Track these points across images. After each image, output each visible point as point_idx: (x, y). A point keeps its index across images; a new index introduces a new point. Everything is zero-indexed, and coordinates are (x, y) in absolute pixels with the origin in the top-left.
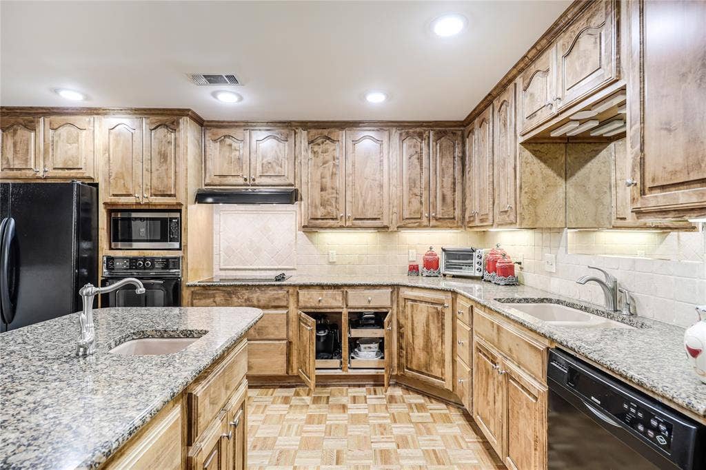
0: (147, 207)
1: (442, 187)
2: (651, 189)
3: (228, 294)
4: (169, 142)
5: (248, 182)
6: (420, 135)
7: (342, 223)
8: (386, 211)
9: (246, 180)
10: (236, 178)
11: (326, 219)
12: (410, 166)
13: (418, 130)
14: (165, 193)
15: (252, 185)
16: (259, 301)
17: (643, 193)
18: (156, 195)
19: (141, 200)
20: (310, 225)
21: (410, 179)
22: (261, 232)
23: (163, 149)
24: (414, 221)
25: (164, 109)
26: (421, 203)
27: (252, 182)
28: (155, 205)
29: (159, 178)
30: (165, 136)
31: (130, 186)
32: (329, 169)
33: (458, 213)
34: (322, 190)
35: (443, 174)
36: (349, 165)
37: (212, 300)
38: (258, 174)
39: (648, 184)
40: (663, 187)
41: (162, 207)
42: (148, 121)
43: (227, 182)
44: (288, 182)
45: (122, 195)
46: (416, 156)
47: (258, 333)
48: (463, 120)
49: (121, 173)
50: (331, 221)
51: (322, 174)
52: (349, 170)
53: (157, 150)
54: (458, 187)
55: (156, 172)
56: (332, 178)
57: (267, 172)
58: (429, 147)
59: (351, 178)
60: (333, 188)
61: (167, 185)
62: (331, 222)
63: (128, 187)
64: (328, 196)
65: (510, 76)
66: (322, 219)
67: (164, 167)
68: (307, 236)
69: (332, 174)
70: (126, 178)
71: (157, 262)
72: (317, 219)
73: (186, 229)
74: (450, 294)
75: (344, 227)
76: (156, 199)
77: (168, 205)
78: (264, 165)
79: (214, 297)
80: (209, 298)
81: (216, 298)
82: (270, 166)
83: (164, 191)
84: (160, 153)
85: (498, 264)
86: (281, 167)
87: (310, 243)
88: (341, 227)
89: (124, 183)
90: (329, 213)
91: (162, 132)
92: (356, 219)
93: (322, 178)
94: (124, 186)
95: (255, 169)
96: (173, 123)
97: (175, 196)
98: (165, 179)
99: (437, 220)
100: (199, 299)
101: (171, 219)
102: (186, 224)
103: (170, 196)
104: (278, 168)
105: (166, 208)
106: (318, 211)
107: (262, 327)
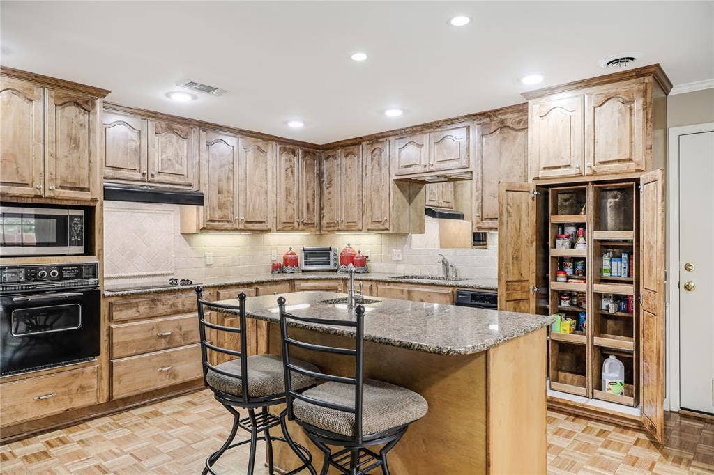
0: (49, 202)
1: (307, 197)
2: (486, 219)
3: (152, 301)
4: (81, 125)
5: (146, 178)
6: (293, 152)
7: (236, 226)
8: (270, 216)
9: (144, 174)
10: (131, 173)
11: (222, 221)
12: (287, 177)
13: (291, 147)
14: (77, 186)
15: (149, 182)
16: (184, 305)
17: (482, 220)
18: (62, 187)
19: (42, 192)
20: (209, 227)
21: (286, 188)
22: (136, 233)
23: (74, 132)
24: (289, 225)
25: (77, 84)
26: (294, 210)
27: (150, 178)
28: (62, 199)
29: (68, 166)
30: (76, 116)
31: (26, 174)
32: (225, 173)
33: (316, 219)
34: (219, 193)
35: (308, 187)
36: (242, 171)
37: (134, 309)
38: (156, 170)
39: (485, 217)
40: (491, 219)
41: (70, 203)
42: (53, 93)
43: (122, 176)
44: (188, 182)
45: (12, 184)
46: (290, 169)
47: (183, 338)
48: (320, 144)
49: (12, 154)
50: (226, 223)
51: (219, 176)
52: (242, 177)
53: (66, 132)
54: (317, 199)
55: (64, 160)
56: (227, 182)
57: (167, 169)
58: (299, 163)
59: (243, 184)
60: (229, 192)
61: (79, 176)
62: (228, 225)
63: (24, 174)
64: (225, 200)
65: (385, 134)
66: (219, 221)
67: (75, 155)
68: (185, 238)
69: (228, 178)
70: (19, 161)
71: (66, 270)
72: (214, 221)
73: (101, 231)
74: (341, 282)
75: (237, 229)
76: (64, 193)
77: (80, 201)
78: (164, 162)
79: (138, 306)
80: (131, 308)
81: (140, 308)
82: (170, 163)
83: (74, 183)
84: (69, 136)
85: (355, 258)
86: (181, 165)
87: (188, 245)
88: (235, 230)
89: (17, 169)
90: (225, 215)
91: (72, 111)
92: (247, 222)
93: (219, 181)
94: (18, 172)
95: (154, 164)
96: (87, 102)
97: (88, 190)
98: (77, 170)
99: (304, 224)
100: (121, 310)
101: (72, 217)
102: (102, 224)
103: (82, 189)
104: (177, 166)
105: (76, 204)
106: (216, 213)
107: (187, 331)
